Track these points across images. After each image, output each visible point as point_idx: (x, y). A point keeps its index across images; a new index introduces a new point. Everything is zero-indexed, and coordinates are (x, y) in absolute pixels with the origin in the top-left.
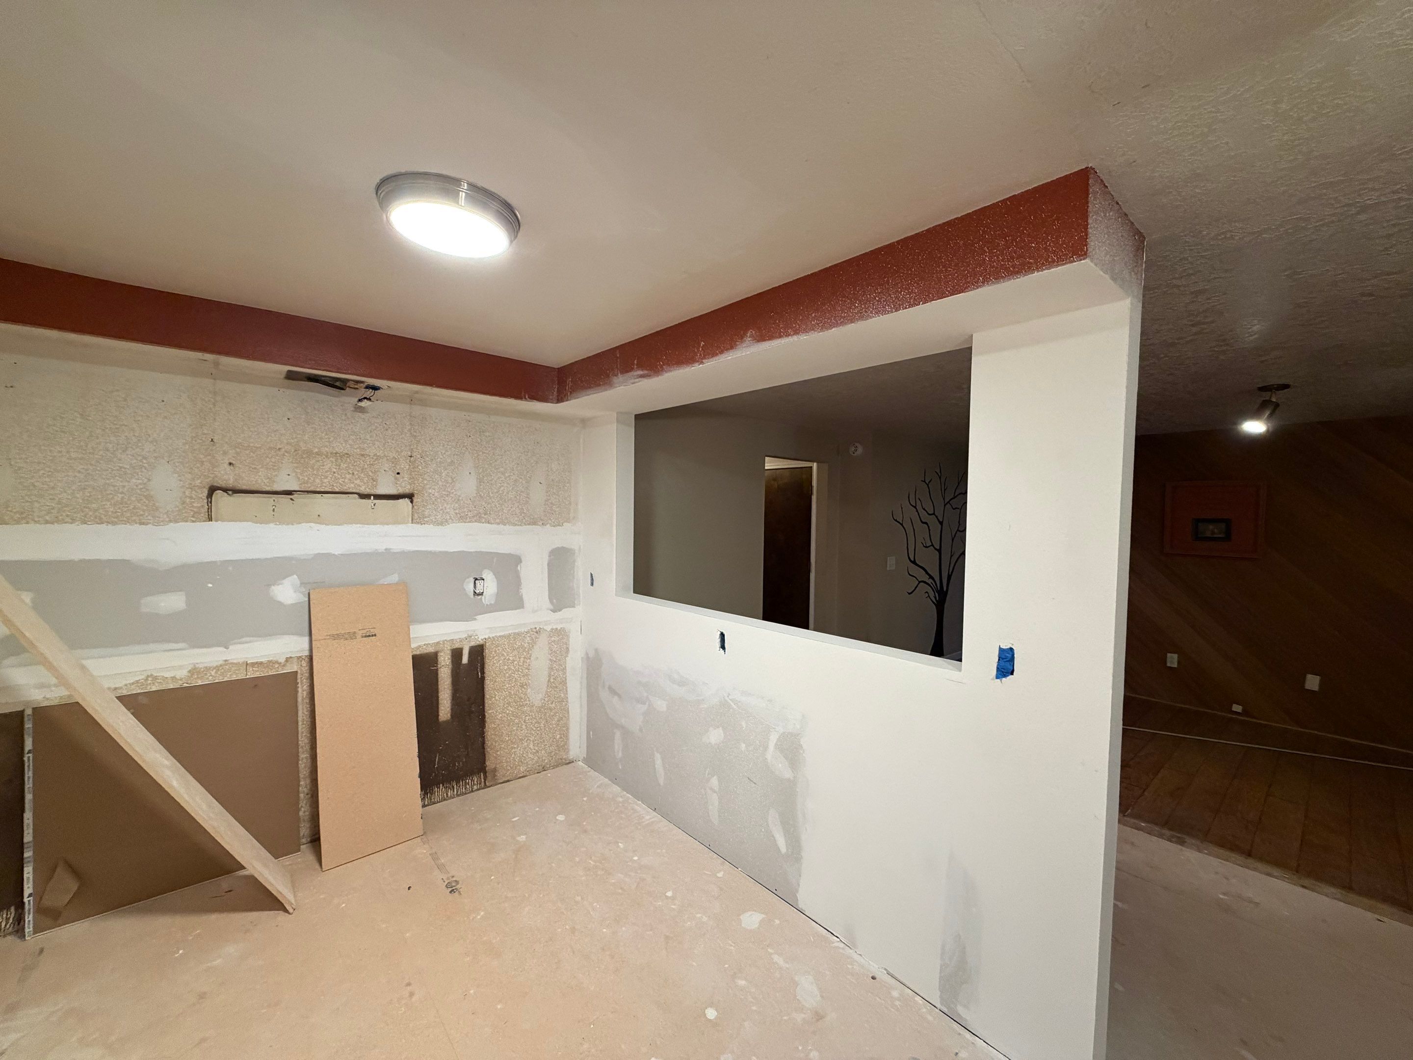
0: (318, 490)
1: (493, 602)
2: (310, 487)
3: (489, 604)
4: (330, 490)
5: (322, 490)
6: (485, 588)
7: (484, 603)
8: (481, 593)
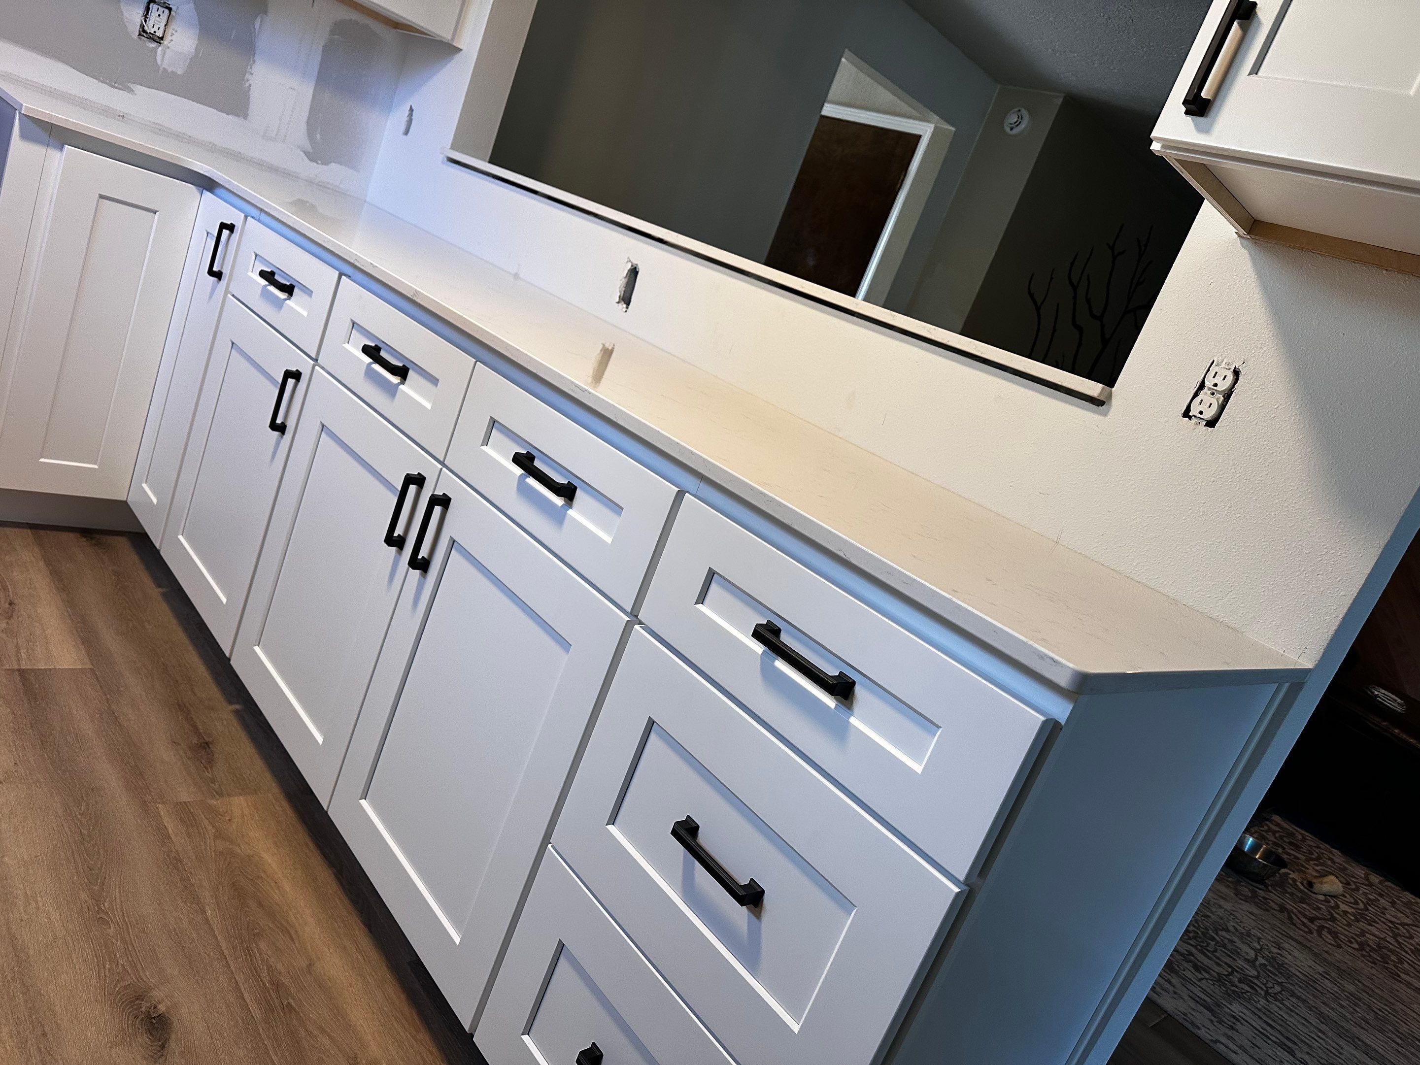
1: (180, 72)
3: (169, 70)
6: (170, 31)
7: (159, 62)
8: (158, 37)
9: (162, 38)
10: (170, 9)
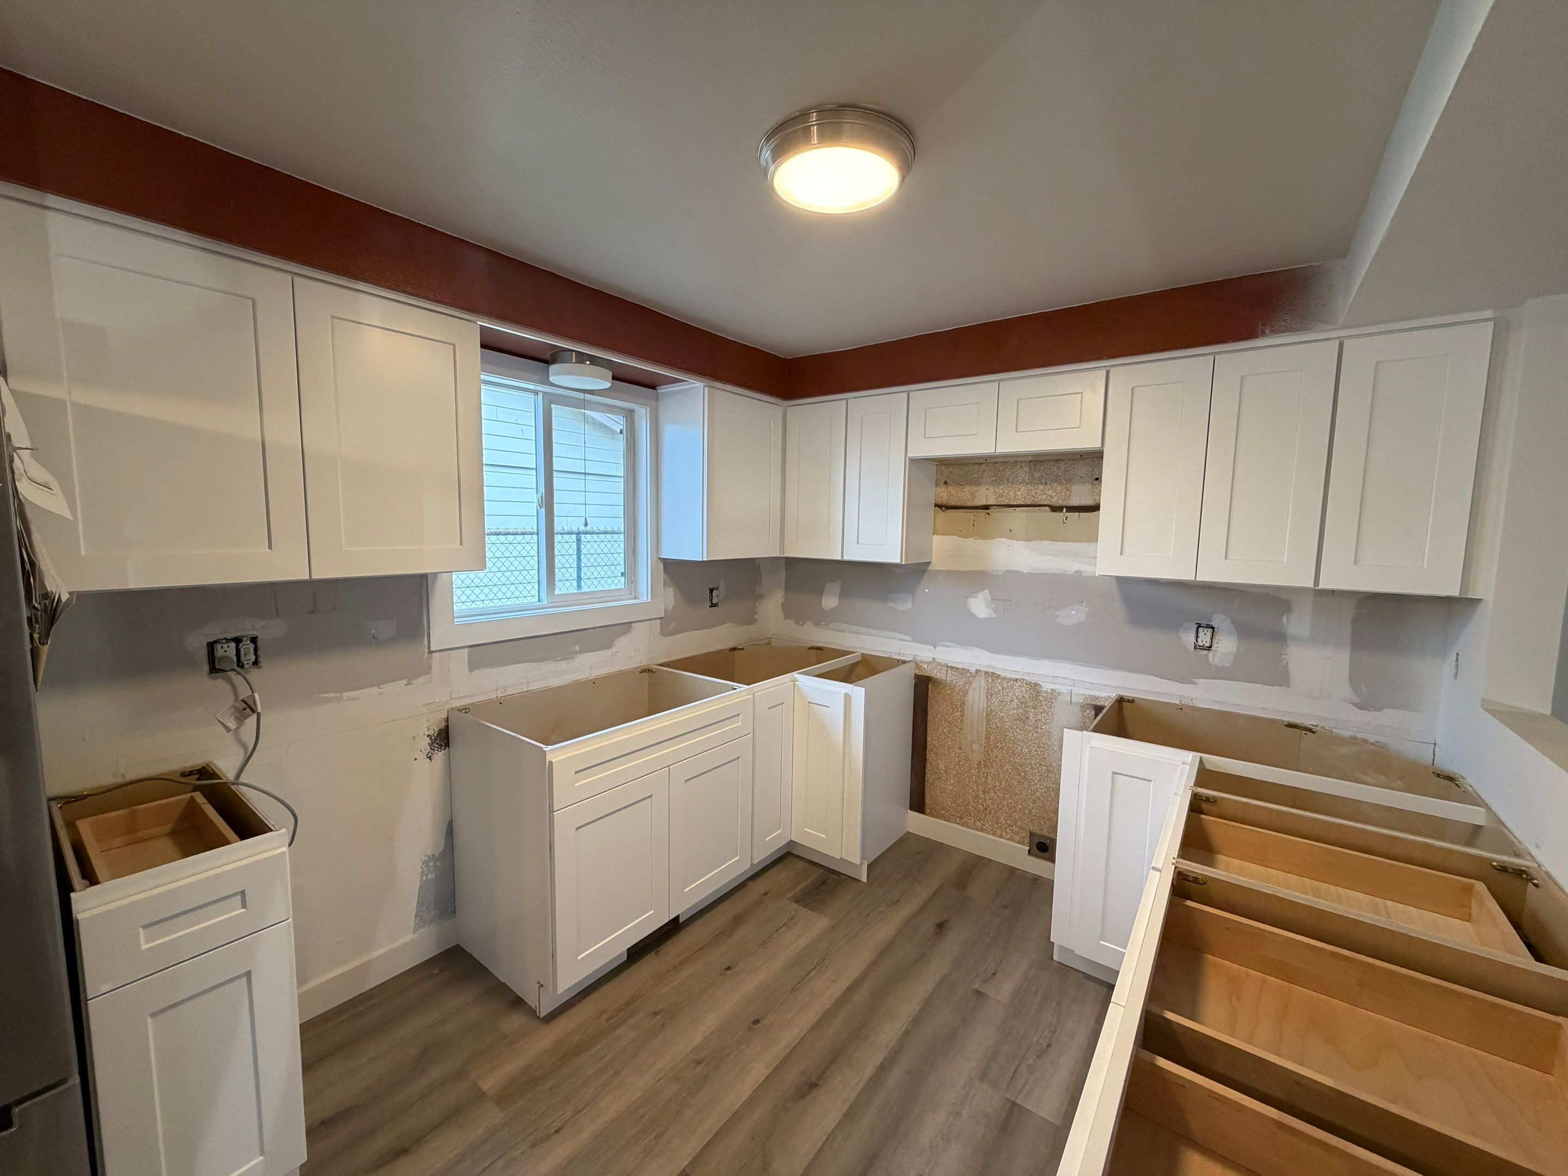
0: (1012, 503)
1: (1227, 666)
2: (1004, 501)
3: (1220, 666)
4: (1022, 503)
5: (1015, 503)
6: (1215, 641)
7: (1211, 661)
8: (1207, 647)
9: (1210, 647)
10: (1213, 628)
